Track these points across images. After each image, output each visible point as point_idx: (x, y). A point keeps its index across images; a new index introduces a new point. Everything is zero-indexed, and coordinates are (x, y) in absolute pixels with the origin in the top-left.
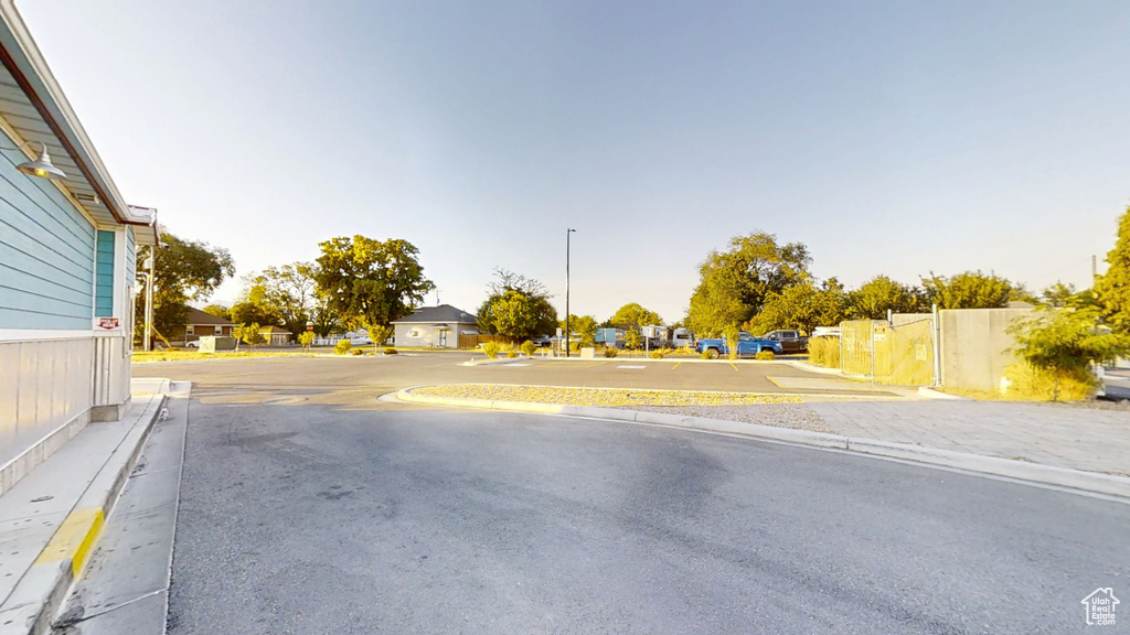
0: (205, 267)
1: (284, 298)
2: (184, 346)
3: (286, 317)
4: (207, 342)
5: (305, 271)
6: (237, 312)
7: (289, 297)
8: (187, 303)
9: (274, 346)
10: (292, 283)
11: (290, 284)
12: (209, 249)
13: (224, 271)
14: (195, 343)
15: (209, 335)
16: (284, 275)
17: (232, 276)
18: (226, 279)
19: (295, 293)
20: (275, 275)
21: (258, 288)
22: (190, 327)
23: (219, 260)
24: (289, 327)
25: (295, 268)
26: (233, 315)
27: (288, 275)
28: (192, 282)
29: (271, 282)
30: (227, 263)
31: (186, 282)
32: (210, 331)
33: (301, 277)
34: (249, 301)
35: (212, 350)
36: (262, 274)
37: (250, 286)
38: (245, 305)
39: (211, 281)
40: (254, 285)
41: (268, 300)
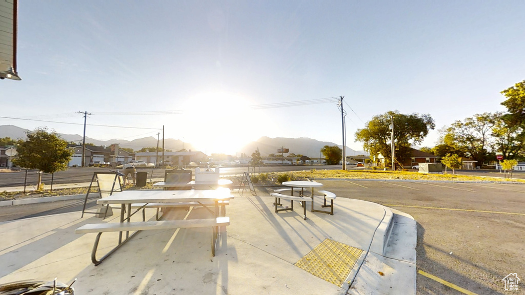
0: (418, 126)
1: (468, 139)
2: (411, 168)
3: (470, 150)
4: (423, 167)
5: (484, 119)
6: (437, 150)
7: (473, 138)
8: (411, 147)
9: (465, 170)
10: (474, 129)
11: (472, 130)
12: (419, 117)
13: (428, 127)
14: (416, 167)
15: (424, 162)
16: (467, 125)
17: (433, 129)
18: (430, 131)
19: (477, 135)
20: (460, 125)
21: (449, 135)
22: (413, 158)
23: (425, 121)
24: (474, 157)
25: (475, 119)
26: (435, 151)
27: (471, 123)
28: (412, 136)
29: (458, 130)
30: (430, 121)
31: (409, 136)
32: (424, 161)
33: (481, 124)
34: (443, 143)
35: (427, 172)
36: (451, 126)
37: (444, 135)
38: (441, 146)
39: (422, 133)
40: (446, 133)
41: (456, 142)
